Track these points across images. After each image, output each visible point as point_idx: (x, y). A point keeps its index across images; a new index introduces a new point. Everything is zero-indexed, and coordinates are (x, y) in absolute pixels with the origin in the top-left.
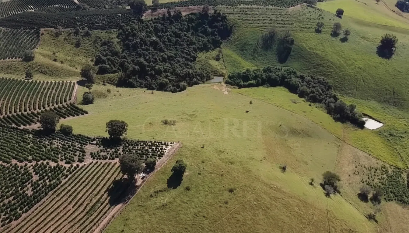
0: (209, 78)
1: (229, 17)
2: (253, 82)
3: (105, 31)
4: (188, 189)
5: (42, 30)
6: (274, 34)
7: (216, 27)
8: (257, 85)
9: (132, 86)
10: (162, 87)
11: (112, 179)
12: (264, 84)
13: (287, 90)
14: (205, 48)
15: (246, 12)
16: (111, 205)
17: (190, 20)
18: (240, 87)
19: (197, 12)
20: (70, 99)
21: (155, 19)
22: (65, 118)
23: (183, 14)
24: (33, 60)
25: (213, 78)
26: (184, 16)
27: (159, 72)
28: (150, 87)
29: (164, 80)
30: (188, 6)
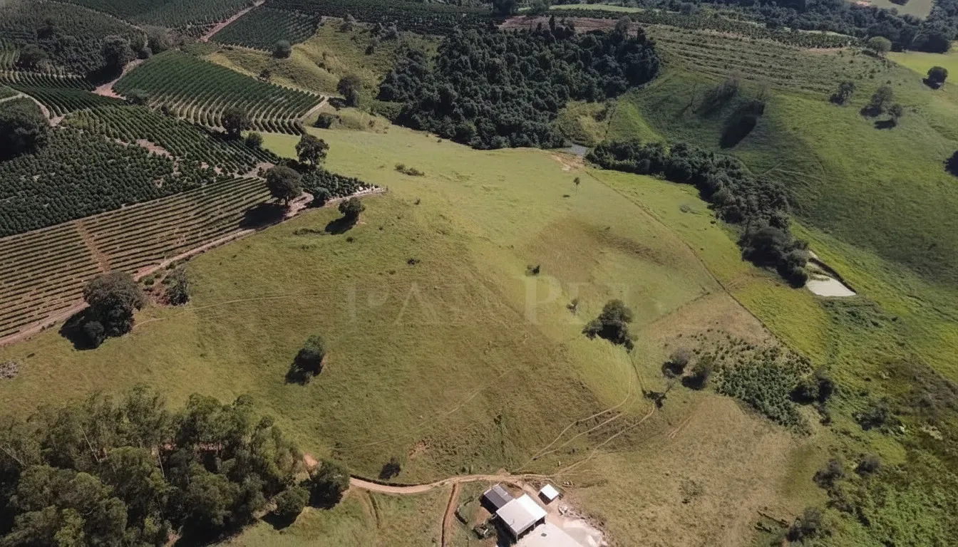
0: (559, 145)
1: (659, 45)
2: (633, 163)
3: (422, 36)
4: (350, 240)
5: (324, 18)
6: (735, 91)
7: (628, 61)
8: (640, 171)
9: (416, 126)
10: (461, 137)
11: (261, 200)
12: (658, 173)
13: (697, 192)
14: (586, 95)
15: (706, 42)
16: (240, 227)
17: (587, 43)
18: (606, 166)
19: (606, 30)
20: (299, 116)
21: (523, 31)
22: (270, 131)
23: (578, 30)
24: (287, 57)
25: (570, 147)
26: (580, 35)
27: (469, 113)
28: (442, 134)
29: (470, 124)
30: (601, 18)
